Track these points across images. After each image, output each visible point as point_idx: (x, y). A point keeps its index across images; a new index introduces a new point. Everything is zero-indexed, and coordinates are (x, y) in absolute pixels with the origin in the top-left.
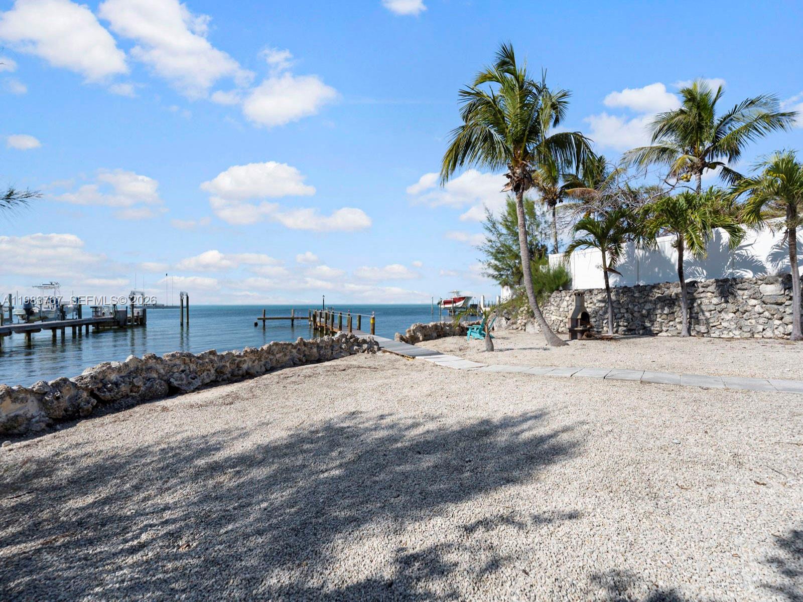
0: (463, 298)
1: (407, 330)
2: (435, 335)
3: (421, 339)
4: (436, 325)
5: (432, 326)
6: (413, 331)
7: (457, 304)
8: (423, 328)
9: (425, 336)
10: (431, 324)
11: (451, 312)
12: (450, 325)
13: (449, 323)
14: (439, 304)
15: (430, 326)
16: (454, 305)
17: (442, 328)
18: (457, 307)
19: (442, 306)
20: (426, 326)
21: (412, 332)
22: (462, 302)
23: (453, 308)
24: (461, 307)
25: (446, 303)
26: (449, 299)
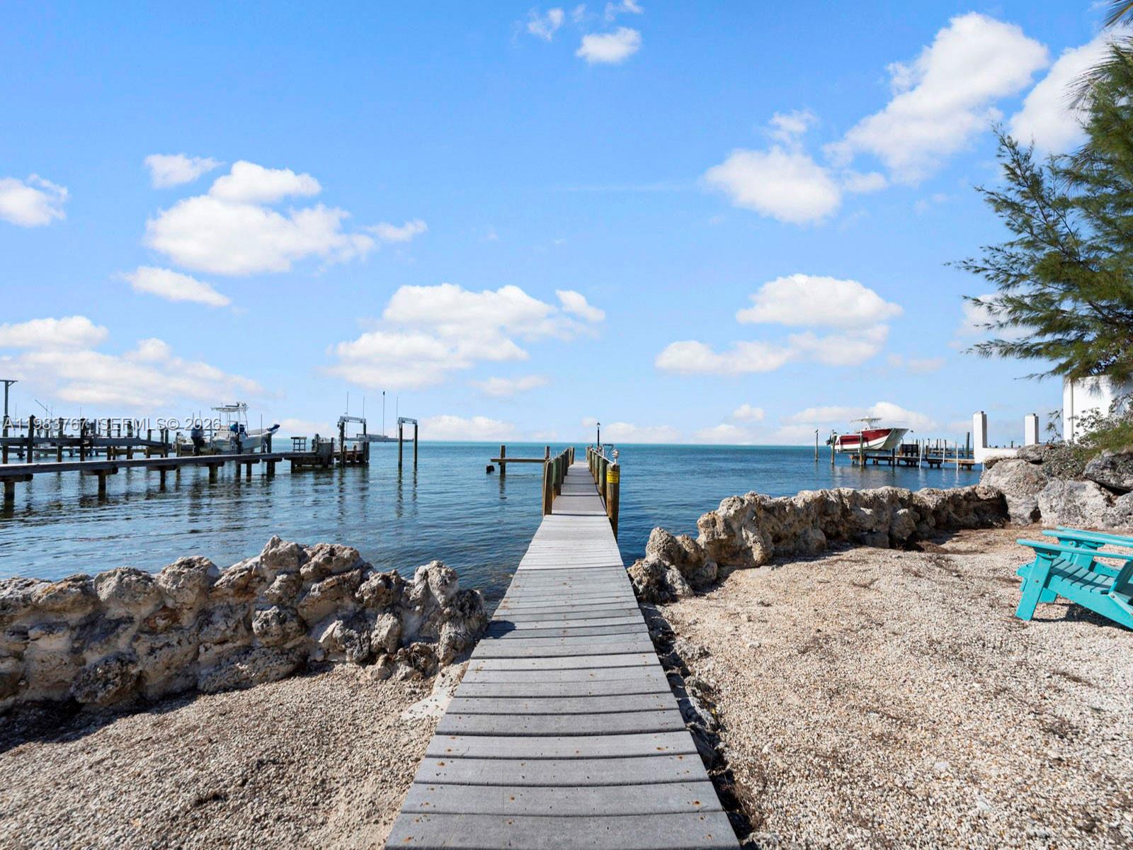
0: (886, 432)
1: (701, 520)
2: (817, 536)
3: (757, 554)
4: (823, 503)
5: (807, 505)
6: (727, 522)
7: (871, 443)
8: (770, 510)
9: (777, 539)
10: (803, 497)
11: (857, 458)
12: (875, 502)
13: (870, 492)
14: (829, 442)
15: (800, 504)
16: (865, 445)
17: (845, 512)
18: (869, 450)
19: (838, 447)
20: (781, 506)
21: (720, 527)
22: (884, 439)
23: (863, 450)
24: (880, 450)
25: (845, 440)
26: (852, 433)
